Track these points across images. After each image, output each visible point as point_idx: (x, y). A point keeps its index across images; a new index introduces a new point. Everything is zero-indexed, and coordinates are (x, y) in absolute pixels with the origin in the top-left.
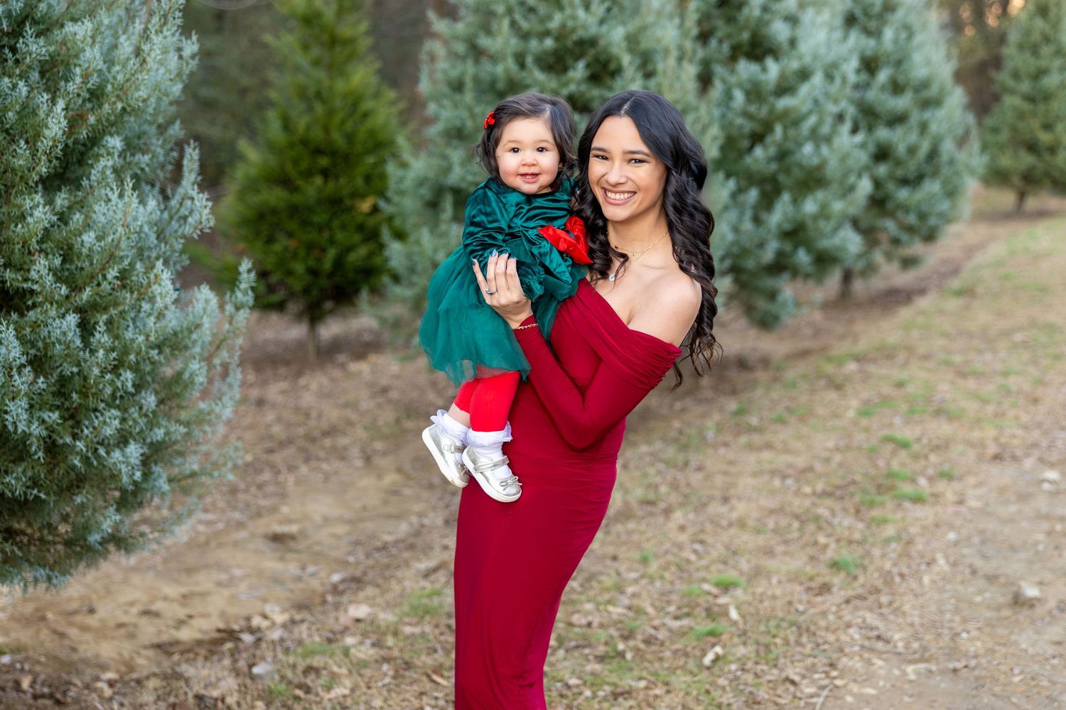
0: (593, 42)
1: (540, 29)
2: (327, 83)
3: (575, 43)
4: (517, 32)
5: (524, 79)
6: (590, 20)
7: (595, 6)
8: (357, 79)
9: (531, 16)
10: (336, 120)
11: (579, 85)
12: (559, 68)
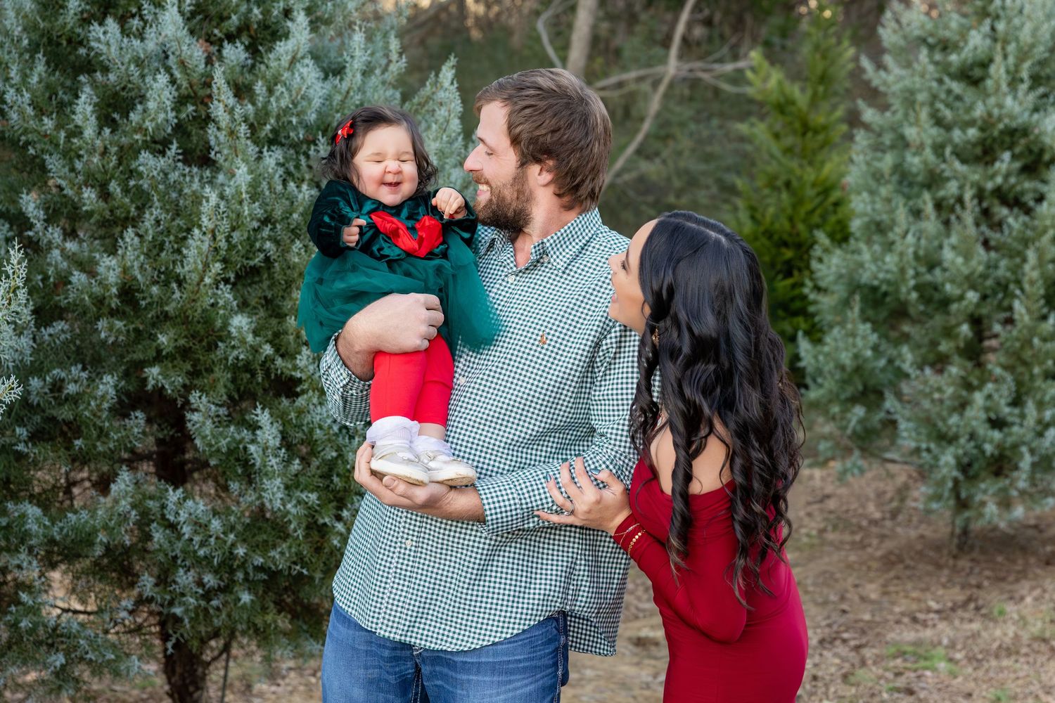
1: (967, 118)
2: (798, 172)
3: (1002, 132)
4: (939, 122)
5: (943, 171)
6: (1017, 109)
7: (1020, 94)
8: (828, 168)
9: (958, 104)
10: (802, 211)
11: (1007, 176)
12: (988, 158)
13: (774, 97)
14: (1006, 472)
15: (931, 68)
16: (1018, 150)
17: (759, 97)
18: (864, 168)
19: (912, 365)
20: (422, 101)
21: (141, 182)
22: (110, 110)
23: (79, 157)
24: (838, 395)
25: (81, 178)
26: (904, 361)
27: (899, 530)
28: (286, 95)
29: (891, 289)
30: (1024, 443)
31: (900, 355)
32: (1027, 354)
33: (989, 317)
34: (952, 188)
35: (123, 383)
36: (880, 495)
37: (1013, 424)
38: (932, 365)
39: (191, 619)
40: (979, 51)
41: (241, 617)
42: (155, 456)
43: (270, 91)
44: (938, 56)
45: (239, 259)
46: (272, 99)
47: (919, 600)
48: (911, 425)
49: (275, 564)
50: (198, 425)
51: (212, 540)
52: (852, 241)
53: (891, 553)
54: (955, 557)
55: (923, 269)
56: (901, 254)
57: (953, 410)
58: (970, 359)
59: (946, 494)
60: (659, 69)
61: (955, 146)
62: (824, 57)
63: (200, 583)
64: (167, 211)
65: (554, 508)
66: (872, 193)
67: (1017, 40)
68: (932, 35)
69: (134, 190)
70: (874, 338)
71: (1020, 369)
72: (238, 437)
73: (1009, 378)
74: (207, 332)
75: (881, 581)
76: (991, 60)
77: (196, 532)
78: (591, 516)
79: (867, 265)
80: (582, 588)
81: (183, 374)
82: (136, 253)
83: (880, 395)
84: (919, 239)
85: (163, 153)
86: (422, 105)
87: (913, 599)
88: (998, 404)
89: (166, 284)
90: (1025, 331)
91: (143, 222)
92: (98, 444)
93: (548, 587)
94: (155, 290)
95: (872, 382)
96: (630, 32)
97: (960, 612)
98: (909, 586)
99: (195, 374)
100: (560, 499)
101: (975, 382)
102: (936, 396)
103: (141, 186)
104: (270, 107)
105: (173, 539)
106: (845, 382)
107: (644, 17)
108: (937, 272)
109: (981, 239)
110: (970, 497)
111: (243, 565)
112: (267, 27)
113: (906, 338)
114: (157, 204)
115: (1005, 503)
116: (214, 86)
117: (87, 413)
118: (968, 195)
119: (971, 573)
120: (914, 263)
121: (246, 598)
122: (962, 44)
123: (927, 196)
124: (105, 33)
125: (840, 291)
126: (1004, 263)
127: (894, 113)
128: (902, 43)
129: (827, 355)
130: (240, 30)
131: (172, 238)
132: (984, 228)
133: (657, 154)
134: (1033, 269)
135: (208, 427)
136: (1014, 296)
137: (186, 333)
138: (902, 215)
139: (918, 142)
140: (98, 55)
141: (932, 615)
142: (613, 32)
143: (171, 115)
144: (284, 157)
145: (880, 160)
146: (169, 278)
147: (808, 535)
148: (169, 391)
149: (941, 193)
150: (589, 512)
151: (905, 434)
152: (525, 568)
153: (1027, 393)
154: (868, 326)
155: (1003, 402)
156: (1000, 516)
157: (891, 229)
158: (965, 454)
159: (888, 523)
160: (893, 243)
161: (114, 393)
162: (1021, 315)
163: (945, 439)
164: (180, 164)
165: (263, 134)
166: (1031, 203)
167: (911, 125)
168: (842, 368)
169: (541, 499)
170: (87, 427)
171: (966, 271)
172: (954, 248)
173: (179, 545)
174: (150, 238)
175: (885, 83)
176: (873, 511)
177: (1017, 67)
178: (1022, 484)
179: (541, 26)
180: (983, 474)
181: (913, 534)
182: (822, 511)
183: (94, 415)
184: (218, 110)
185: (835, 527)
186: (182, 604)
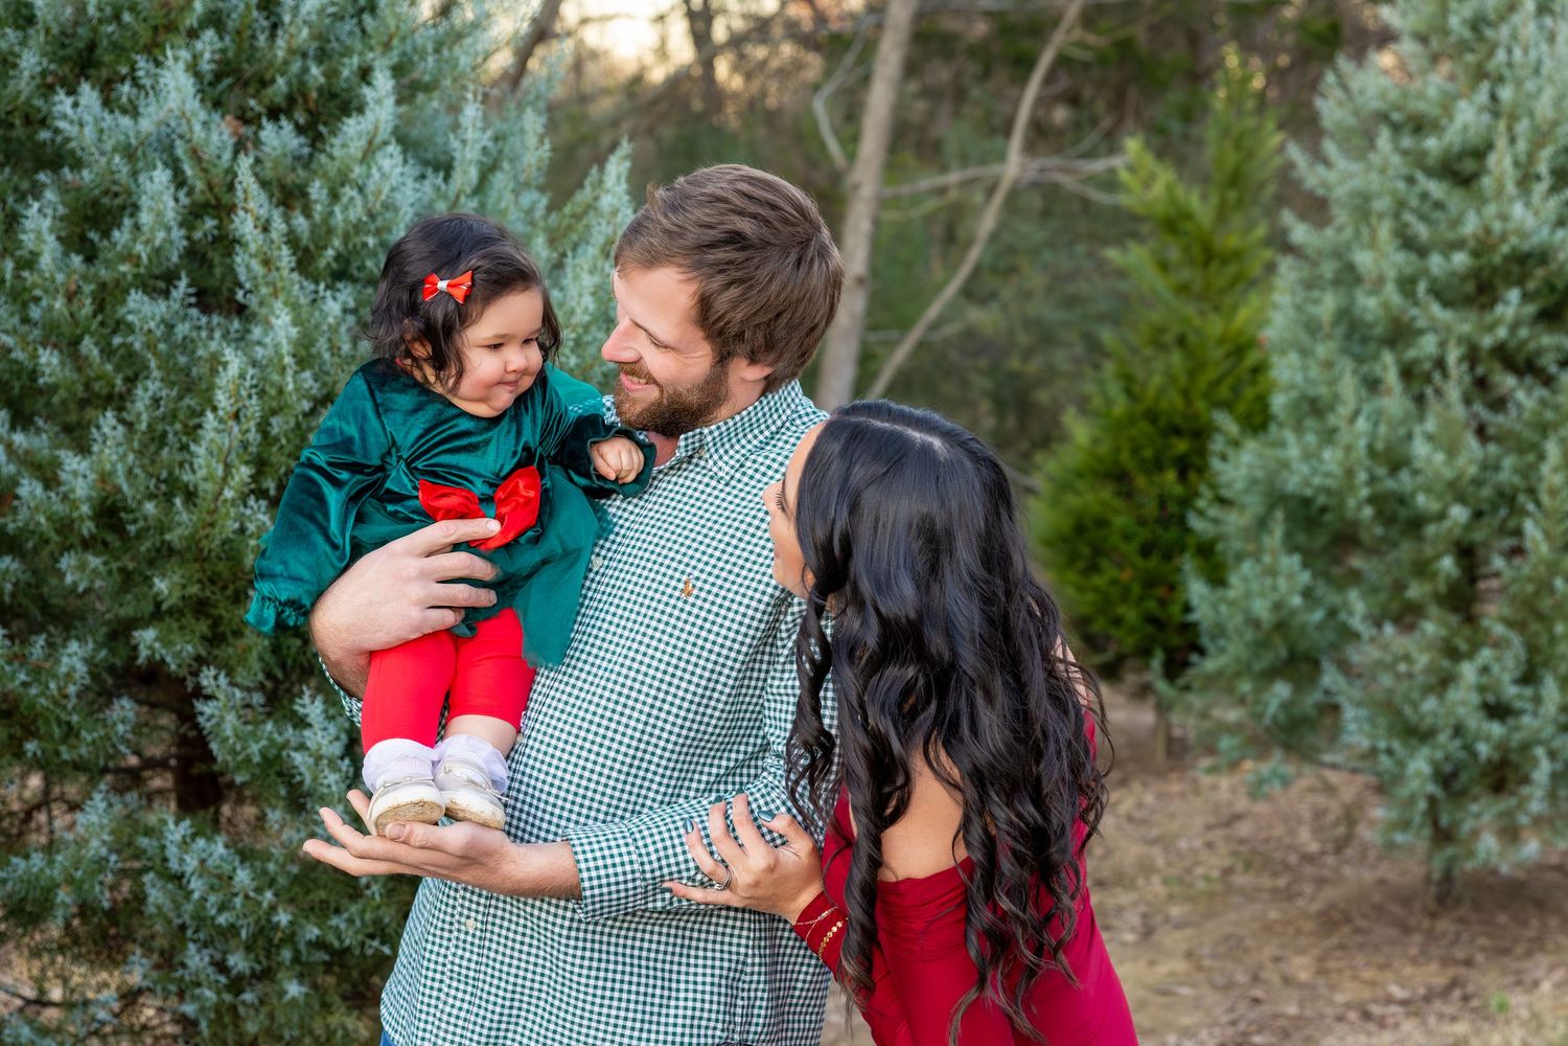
0: (1542, 256)
1: (1451, 236)
2: (1197, 321)
3: (1507, 259)
4: (1408, 242)
5: (1413, 319)
6: (1530, 222)
7: (1536, 198)
8: (1242, 315)
9: (1438, 215)
10: (1203, 381)
11: (1514, 327)
12: (1484, 299)
13: (1161, 209)
14: (1512, 786)
15: (1396, 160)
16: (1532, 285)
17: (1140, 210)
18: (1292, 313)
19: (1366, 618)
20: (578, 210)
21: (130, 339)
22: (86, 226)
23: (37, 300)
24: (1249, 666)
25: (37, 332)
26: (1351, 613)
27: (1347, 871)
28: (359, 201)
29: (1333, 502)
30: (1539, 742)
31: (1345, 604)
32: (1546, 604)
33: (1486, 544)
34: (1428, 345)
35: (103, 653)
36: (1319, 814)
37: (1520, 712)
38: (1397, 620)
39: (211, 1023)
40: (1472, 132)
41: (290, 1020)
42: (173, 762)
43: (335, 196)
44: (1407, 142)
45: (283, 459)
46: (337, 209)
47: (1373, 984)
48: (1363, 712)
49: (339, 938)
50: (214, 721)
51: (238, 901)
52: (1273, 428)
53: (1332, 906)
54: (1433, 915)
55: (1381, 471)
56: (1348, 449)
57: (1427, 690)
58: (1456, 610)
59: (1417, 819)
60: (994, 169)
61: (1433, 281)
62: (1238, 145)
63: (221, 967)
64: (172, 384)
65: (699, 877)
66: (1305, 353)
67: (1531, 114)
68: (1398, 108)
69: (122, 351)
70: (1305, 577)
71: (1534, 627)
72: (279, 739)
73: (1516, 640)
74: (234, 574)
75: (1316, 952)
76: (1490, 146)
77: (212, 888)
78: (760, 892)
79: (1295, 465)
80: (758, 1003)
81: (196, 640)
82: (121, 450)
83: (1316, 664)
84: (1376, 424)
85: (166, 294)
86: (577, 217)
87: (1365, 982)
88: (1498, 681)
89: (169, 498)
90: (1542, 569)
91: (133, 402)
92: (63, 749)
93: (699, 1005)
94: (150, 507)
95: (1303, 646)
96: (956, 114)
97: (1438, 1005)
98: (1360, 960)
99: (215, 639)
100: (707, 864)
101: (1463, 646)
102: (1402, 667)
103: (132, 344)
104: (332, 222)
105: (180, 899)
106: (1261, 645)
107: (975, 93)
108: (1404, 475)
109: (1474, 424)
110: (1455, 825)
111: (290, 938)
112: (333, 96)
113: (1355, 577)
114: (156, 374)
115: (1510, 834)
116: (238, 187)
117: (43, 701)
118: (1453, 355)
119: (1456, 940)
120: (1367, 462)
121: (294, 989)
122: (1444, 121)
123: (1388, 358)
124: (76, 105)
125: (1254, 504)
126: (1509, 462)
127: (1340, 229)
128: (1351, 121)
129: (1232, 603)
130: (291, 100)
131: (178, 426)
132: (1479, 408)
133: (993, 296)
134: (1555, 470)
135: (230, 724)
136: (1525, 513)
137: (200, 575)
138: (1348, 387)
139: (1374, 276)
140: (68, 140)
141: (1393, 1009)
142: (931, 116)
143: (178, 234)
144: (355, 300)
145: (1317, 302)
146: (173, 489)
147: (1206, 878)
148: (173, 667)
149: (1411, 353)
150: (756, 884)
151: (1352, 727)
152: (659, 974)
153: (1546, 664)
154: (1296, 559)
155: (1506, 678)
156: (1501, 855)
157: (1331, 408)
158: (1447, 758)
159: (1330, 860)
160: (1334, 431)
161: (85, 669)
162: (1536, 544)
163: (1416, 734)
164: (194, 312)
165: (322, 263)
166: (1553, 369)
167: (1363, 247)
168: (1256, 623)
169: (677, 864)
170: (47, 722)
171: (1448, 474)
172: (1430, 438)
173: (189, 908)
174: (143, 426)
175: (1325, 185)
176: (1308, 840)
177: (1531, 157)
178: (1536, 806)
179: (819, 106)
180: (1476, 790)
181: (1368, 876)
182: (1227, 838)
183: (56, 703)
184: (245, 225)
185: (1248, 866)
186: (194, 998)
